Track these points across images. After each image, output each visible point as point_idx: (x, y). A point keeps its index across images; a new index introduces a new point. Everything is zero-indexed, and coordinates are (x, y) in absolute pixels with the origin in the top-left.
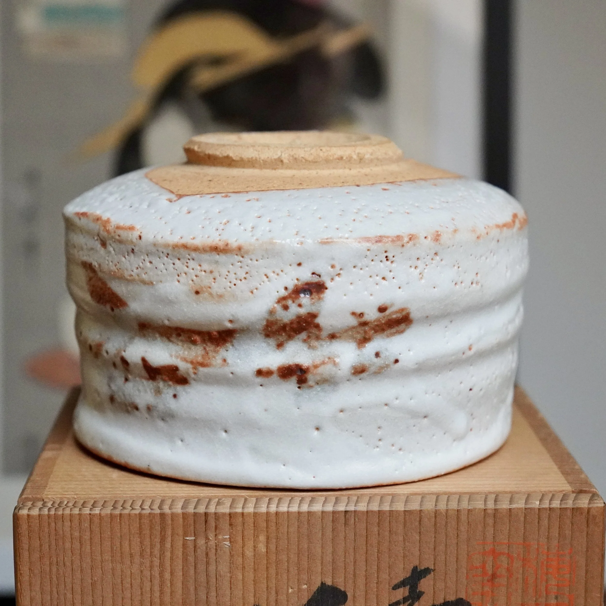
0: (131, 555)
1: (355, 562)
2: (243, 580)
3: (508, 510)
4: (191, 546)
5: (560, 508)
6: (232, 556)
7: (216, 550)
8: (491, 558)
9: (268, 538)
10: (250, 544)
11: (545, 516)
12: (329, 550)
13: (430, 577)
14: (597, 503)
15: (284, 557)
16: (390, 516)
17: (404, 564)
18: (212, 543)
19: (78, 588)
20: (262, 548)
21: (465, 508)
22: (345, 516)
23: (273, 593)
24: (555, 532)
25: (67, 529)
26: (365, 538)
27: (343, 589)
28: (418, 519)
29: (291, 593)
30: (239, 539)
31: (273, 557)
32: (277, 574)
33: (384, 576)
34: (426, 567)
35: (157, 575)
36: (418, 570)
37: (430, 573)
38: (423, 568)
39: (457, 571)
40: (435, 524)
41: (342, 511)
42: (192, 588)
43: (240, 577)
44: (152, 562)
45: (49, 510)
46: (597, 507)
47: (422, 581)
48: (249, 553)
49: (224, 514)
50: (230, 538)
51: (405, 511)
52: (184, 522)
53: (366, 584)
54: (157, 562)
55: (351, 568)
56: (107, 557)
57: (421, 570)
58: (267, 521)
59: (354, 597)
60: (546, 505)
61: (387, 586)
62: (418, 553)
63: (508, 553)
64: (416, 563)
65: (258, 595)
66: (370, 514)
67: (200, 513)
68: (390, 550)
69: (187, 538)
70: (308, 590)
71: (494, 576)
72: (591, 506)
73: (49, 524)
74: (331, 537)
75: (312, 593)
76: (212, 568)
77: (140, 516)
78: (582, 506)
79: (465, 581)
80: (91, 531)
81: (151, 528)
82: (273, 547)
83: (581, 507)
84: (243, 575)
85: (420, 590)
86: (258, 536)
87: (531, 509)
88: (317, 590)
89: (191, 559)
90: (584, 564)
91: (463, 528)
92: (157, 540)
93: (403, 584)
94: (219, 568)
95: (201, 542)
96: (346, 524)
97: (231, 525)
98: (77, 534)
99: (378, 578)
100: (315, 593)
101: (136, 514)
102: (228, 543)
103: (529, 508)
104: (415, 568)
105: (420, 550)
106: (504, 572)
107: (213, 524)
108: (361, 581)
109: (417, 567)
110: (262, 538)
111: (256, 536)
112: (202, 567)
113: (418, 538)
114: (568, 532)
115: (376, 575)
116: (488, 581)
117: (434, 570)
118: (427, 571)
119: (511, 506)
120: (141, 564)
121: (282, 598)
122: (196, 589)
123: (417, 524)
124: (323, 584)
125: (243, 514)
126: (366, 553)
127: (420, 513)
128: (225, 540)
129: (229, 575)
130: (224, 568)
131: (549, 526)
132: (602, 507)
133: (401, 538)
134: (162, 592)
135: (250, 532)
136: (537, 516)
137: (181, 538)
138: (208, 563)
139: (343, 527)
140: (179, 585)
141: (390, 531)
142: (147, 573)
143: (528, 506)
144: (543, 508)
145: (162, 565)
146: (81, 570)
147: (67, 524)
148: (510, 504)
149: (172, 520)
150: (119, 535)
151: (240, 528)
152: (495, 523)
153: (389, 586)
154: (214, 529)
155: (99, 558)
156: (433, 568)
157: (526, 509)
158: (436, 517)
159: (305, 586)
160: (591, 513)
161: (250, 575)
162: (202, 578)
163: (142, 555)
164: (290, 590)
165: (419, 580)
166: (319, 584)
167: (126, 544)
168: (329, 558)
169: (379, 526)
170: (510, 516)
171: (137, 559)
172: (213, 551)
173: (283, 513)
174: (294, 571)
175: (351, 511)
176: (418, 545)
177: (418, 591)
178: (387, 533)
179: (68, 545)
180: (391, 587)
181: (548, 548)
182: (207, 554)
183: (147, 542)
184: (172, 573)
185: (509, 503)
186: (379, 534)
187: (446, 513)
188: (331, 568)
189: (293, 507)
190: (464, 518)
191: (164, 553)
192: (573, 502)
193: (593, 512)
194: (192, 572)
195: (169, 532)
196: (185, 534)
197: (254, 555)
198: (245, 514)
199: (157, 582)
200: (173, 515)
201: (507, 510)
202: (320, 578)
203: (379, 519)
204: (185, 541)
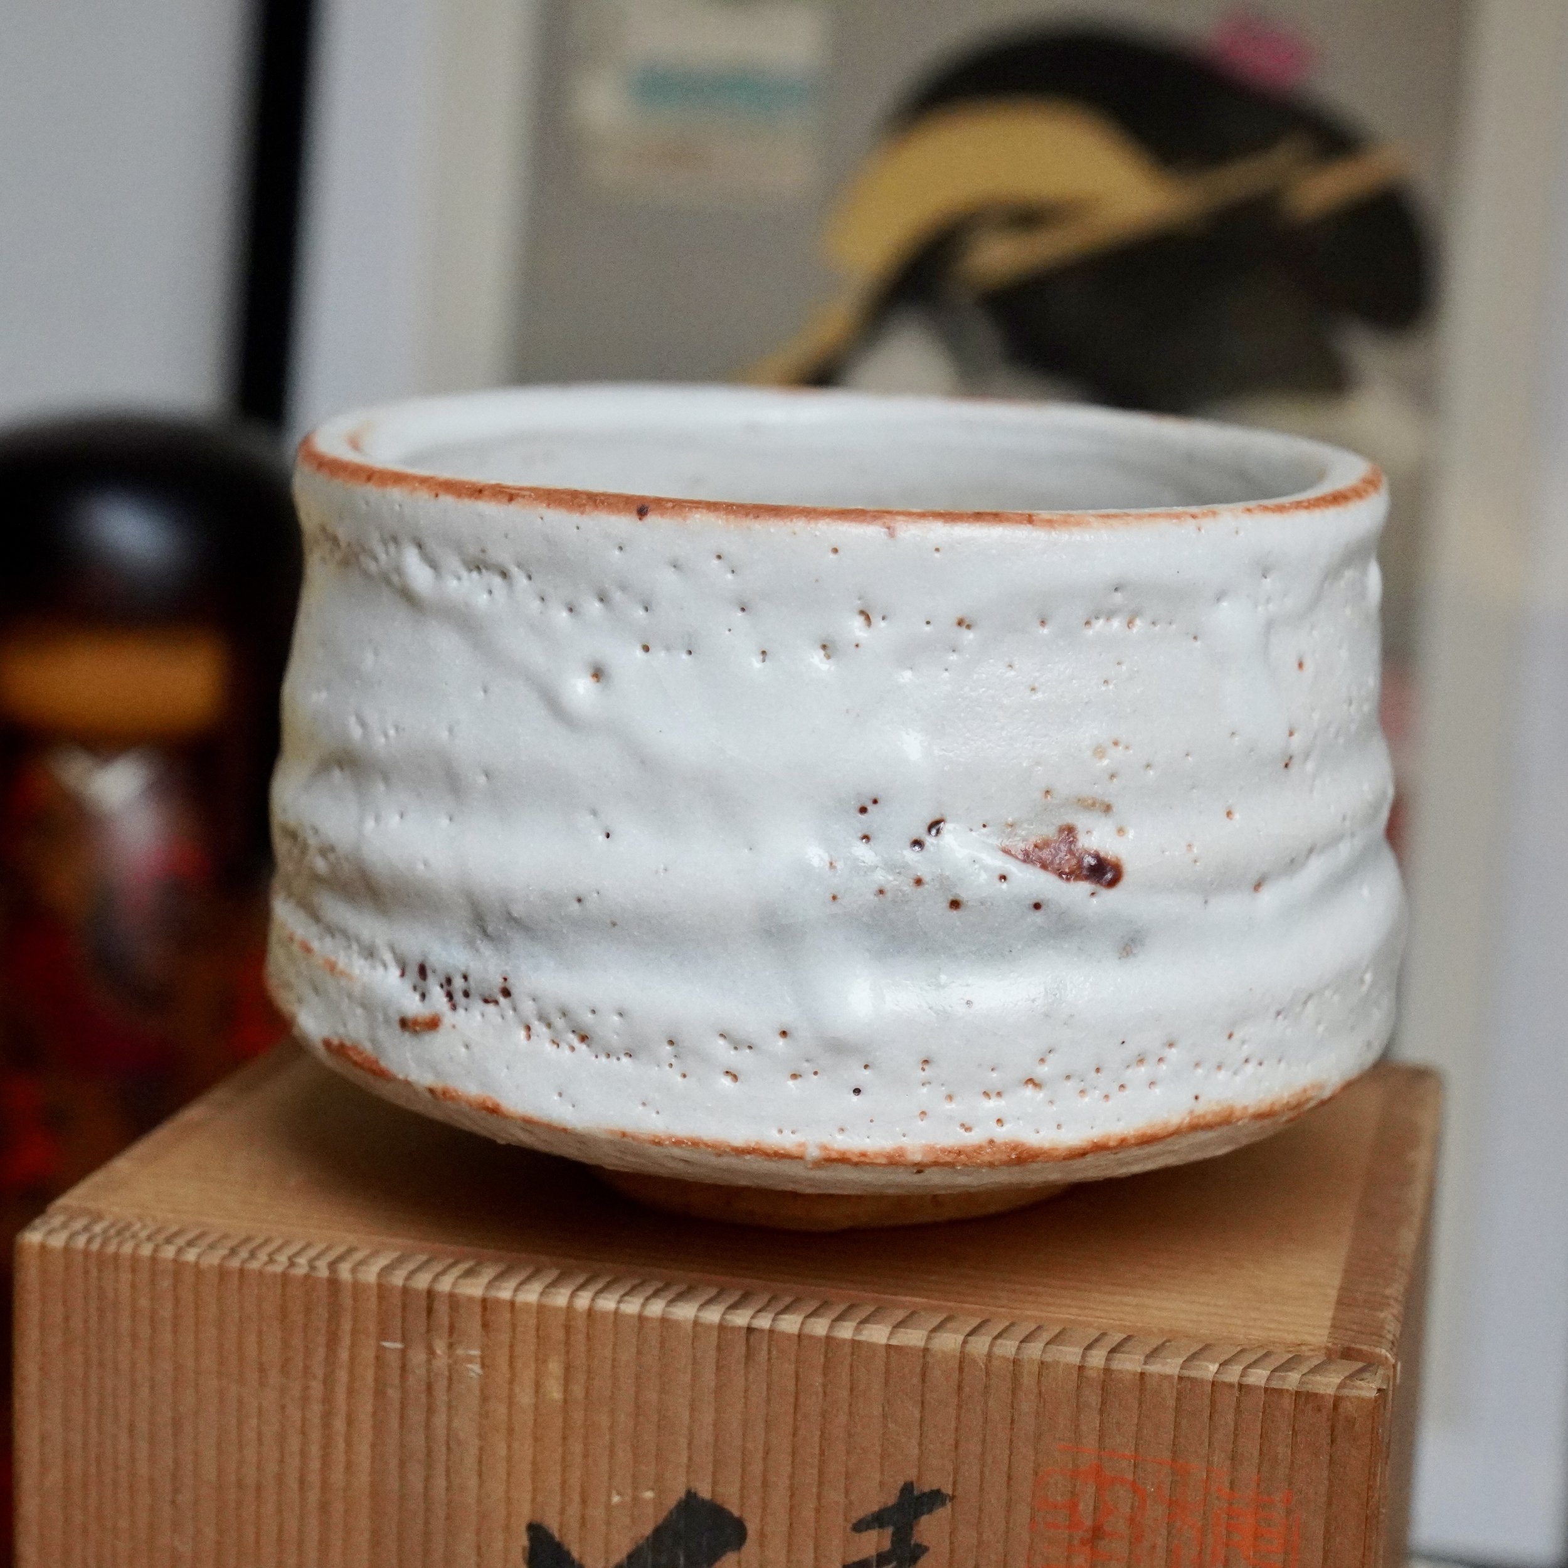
0: (262, 1369)
1: (767, 1453)
2: (509, 1459)
3: (1137, 1377)
4: (394, 1362)
5: (1266, 1389)
6: (485, 1399)
7: (450, 1379)
8: (1091, 1489)
9: (568, 1368)
10: (527, 1375)
11: (1227, 1401)
12: (708, 1417)
13: (943, 1513)
14: (1361, 1388)
15: (604, 1420)
16: (853, 1354)
17: (882, 1472)
18: (441, 1362)
19: (143, 1426)
20: (555, 1392)
21: (1034, 1357)
22: (748, 1340)
23: (576, 1497)
24: (1250, 1447)
25: (125, 1289)
26: (792, 1400)
27: (736, 1513)
28: (918, 1370)
29: (617, 1505)
30: (502, 1361)
31: (578, 1416)
32: (585, 1456)
33: (834, 1496)
34: (935, 1488)
35: (316, 1420)
36: (915, 1493)
37: (943, 1504)
38: (926, 1489)
39: (1009, 1506)
40: (960, 1388)
41: (740, 1328)
42: (393, 1463)
43: (502, 1451)
44: (306, 1388)
45: (90, 1241)
46: (1358, 1398)
47: (924, 1519)
48: (525, 1397)
49: (470, 1299)
50: (482, 1358)
51: (888, 1347)
52: (380, 1303)
53: (792, 1508)
54: (317, 1388)
55: (756, 1468)
56: (209, 1361)
57: (924, 1494)
58: (568, 1329)
59: (762, 1534)
60: (1233, 1375)
61: (841, 1518)
62: (916, 1451)
63: (1134, 1481)
64: (911, 1474)
65: (540, 1499)
66: (805, 1342)
67: (416, 1291)
68: (850, 1435)
69: (387, 1344)
70: (658, 1502)
71: (1097, 1533)
72: (1345, 1392)
73: (86, 1272)
74: (713, 1384)
75: (665, 1514)
76: (440, 1420)
77: (285, 1279)
78: (1321, 1390)
79: (1026, 1536)
80: (177, 1300)
81: (308, 1311)
82: (578, 1391)
83: (1317, 1391)
84: (509, 1447)
85: (919, 1541)
86: (545, 1362)
87: (1193, 1380)
88: (678, 1506)
89: (393, 1394)
90: (1320, 1532)
91: (1027, 1405)
92: (322, 1340)
93: (877, 1520)
94: (456, 1423)
95: (418, 1357)
96: (749, 1356)
97: (485, 1325)
98: (144, 1302)
99: (819, 1497)
100: (671, 1513)
101: (275, 1275)
102: (476, 1368)
103: (1189, 1378)
104: (908, 1488)
105: (920, 1444)
106: (1122, 1527)
107: (445, 1321)
108: (779, 1499)
109: (912, 1483)
110: (555, 1367)
111: (541, 1360)
112: (416, 1416)
113: (917, 1415)
114: (1283, 1451)
115: (814, 1490)
116: (1083, 1543)
117: (953, 1498)
118: (935, 1498)
119: (1147, 1367)
120: (283, 1391)
121: (597, 1513)
122: (402, 1464)
123: (916, 1380)
124: (691, 1495)
125: (512, 1304)
126: (794, 1435)
127: (924, 1356)
128: (470, 1359)
129: (477, 1442)
130: (466, 1426)
131: (1236, 1429)
132: (1370, 1399)
133: (877, 1410)
134: (326, 1462)
135: (527, 1348)
136: (1208, 1402)
137: (373, 1342)
138: (430, 1410)
139: (742, 1366)
140: (364, 1449)
141: (852, 1390)
142: (294, 1413)
143: (1186, 1373)
144: (1224, 1383)
145: (328, 1400)
146: (152, 1388)
147: (126, 1276)
148: (1145, 1363)
149: (355, 1299)
150: (236, 1315)
151: (505, 1337)
152: (1103, 1403)
153: (846, 1520)
154: (446, 1329)
155: (190, 1363)
156: (950, 1493)
157: (1180, 1378)
158: (961, 1370)
159: (649, 1495)
160: (1341, 1410)
161: (525, 1449)
162: (417, 1440)
163: (284, 1370)
164: (616, 1499)
165: (917, 1515)
166: (681, 1494)
167: (251, 1340)
168: (705, 1435)
169: (825, 1375)
170: (1142, 1390)
171: (274, 1377)
172: (444, 1383)
173: (604, 1314)
174: (624, 1454)
175: (762, 1331)
176: (917, 1432)
177: (913, 1542)
178: (845, 1393)
179: (125, 1324)
180: (850, 1525)
181: (1232, 1483)
182: (429, 1388)
183: (297, 1341)
184: (350, 1422)
185: (1142, 1358)
186: (825, 1393)
187: (986, 1366)
188: (711, 1458)
189: (629, 1302)
190: (1028, 1381)
191: (333, 1372)
192: (1301, 1378)
193: (1348, 1407)
194: (394, 1423)
195: (347, 1326)
196: (383, 1335)
197: (536, 1407)
198: (517, 1305)
199: (315, 1435)
200: (357, 1288)
201: (1134, 1375)
202: (683, 1479)
203: (826, 1356)
204: (381, 1349)
